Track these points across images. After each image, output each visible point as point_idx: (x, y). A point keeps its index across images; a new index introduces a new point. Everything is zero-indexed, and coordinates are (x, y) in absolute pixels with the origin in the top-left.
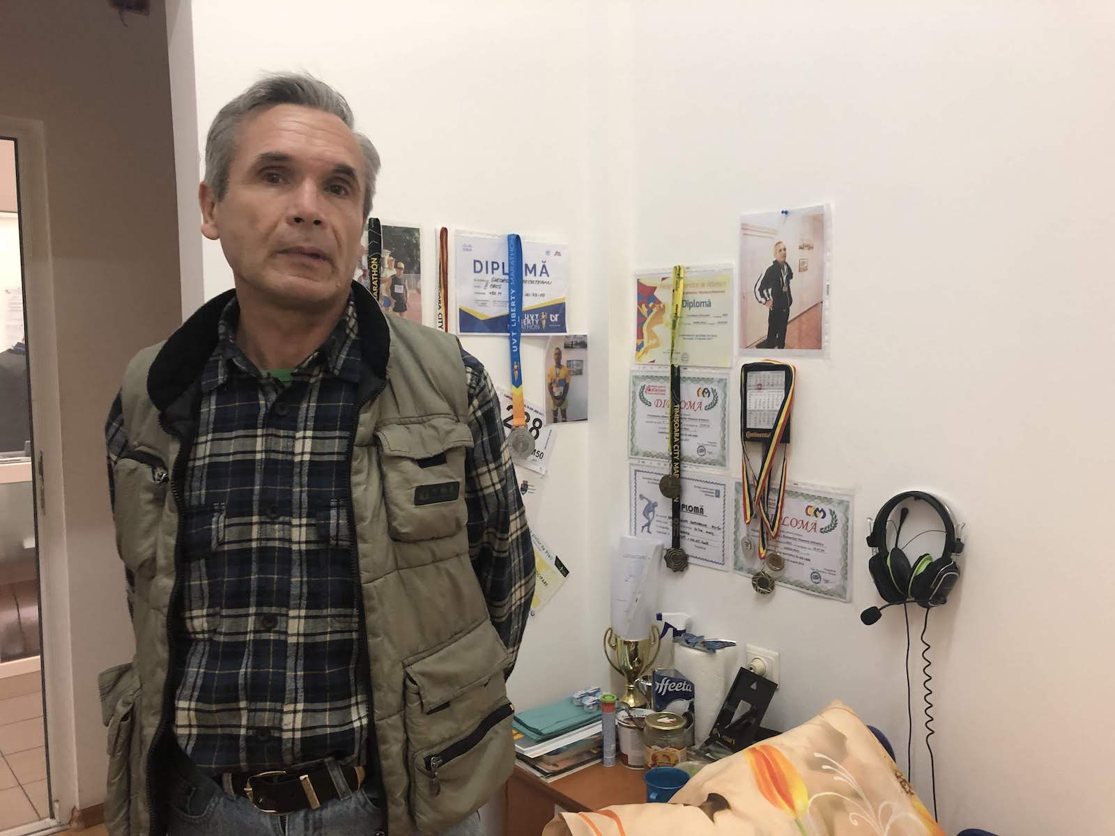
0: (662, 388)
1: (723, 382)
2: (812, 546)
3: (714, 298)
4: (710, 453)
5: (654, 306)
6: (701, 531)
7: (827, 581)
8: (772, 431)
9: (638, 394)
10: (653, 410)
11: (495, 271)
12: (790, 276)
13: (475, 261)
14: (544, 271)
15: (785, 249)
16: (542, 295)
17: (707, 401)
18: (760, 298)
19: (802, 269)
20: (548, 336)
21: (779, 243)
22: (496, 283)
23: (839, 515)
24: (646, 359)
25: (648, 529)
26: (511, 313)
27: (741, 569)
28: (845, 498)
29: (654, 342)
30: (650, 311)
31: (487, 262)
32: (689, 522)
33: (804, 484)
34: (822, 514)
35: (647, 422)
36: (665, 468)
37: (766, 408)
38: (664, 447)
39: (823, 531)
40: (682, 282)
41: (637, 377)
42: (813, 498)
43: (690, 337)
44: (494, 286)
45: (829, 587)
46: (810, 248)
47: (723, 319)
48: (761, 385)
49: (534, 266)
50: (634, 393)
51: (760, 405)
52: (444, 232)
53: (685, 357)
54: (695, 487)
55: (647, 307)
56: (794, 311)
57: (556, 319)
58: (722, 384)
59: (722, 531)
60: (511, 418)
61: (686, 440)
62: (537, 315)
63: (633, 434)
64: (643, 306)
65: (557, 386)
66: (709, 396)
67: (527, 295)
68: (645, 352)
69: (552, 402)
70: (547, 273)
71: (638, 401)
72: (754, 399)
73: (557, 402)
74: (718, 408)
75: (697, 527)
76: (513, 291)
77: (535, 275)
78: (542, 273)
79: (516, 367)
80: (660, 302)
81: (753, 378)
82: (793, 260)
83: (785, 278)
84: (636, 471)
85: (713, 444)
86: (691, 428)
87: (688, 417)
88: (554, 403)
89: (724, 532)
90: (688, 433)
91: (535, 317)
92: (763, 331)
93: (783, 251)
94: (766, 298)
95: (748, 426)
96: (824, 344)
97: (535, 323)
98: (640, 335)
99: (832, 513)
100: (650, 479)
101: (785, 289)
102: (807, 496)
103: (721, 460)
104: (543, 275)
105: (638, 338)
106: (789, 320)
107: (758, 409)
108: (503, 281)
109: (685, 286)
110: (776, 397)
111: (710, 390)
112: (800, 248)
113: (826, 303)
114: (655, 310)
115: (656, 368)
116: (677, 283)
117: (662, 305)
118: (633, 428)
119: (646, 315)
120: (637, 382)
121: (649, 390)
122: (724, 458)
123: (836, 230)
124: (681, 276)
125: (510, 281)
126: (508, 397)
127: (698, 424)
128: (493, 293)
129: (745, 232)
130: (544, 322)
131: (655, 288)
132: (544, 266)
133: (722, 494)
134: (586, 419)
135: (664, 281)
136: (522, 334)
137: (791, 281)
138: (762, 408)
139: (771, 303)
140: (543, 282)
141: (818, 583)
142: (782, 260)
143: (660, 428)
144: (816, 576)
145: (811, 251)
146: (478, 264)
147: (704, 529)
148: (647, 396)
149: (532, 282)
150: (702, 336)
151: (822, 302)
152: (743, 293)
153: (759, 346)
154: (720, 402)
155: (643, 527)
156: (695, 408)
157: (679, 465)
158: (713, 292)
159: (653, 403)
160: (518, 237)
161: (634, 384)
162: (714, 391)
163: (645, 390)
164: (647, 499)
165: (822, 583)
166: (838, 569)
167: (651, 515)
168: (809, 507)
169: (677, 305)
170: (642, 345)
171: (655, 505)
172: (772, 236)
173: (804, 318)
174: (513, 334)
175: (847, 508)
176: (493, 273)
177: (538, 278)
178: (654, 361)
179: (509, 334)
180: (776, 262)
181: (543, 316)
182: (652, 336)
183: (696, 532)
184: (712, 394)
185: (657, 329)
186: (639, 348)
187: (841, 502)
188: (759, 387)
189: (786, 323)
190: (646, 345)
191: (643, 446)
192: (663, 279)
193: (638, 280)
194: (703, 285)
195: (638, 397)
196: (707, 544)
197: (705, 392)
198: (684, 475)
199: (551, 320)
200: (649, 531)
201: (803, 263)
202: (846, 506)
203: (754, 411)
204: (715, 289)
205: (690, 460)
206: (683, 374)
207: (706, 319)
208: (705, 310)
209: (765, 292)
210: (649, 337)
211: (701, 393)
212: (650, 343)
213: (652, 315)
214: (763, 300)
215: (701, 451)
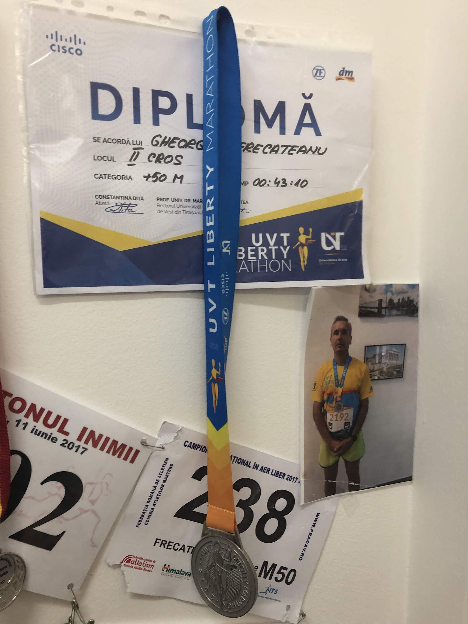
11: (162, 117)
13: (95, 87)
14: (307, 119)
16: (301, 183)
20: (309, 289)
22: (166, 150)
26: (206, 229)
31: (136, 92)
44: (159, 158)
49: (281, 108)
57: (337, 245)
60: (202, 499)
62: (285, 235)
65: (338, 408)
67: (260, 183)
69: (322, 446)
70: (314, 125)
73: (337, 445)
76: (211, 170)
77: (283, 131)
78: (301, 125)
88: (330, 449)
91: (279, 242)
97: (279, 253)
104: (304, 130)
108: (188, 145)
125: (202, 145)
126: (195, 446)
128: (158, 177)
130: (304, 252)
132: (307, 108)
134: (410, 479)
136: (239, 286)
140: (303, 150)
146: (104, 96)
149: (274, 149)
174: (212, 286)
176: (156, 122)
177: (290, 139)
179: (200, 287)
181: (302, 238)
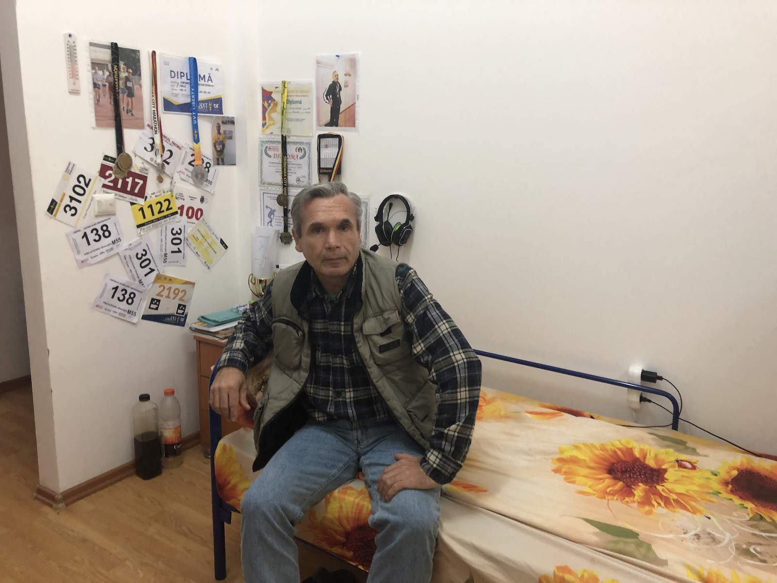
0: (277, 148)
1: (309, 144)
3: (303, 99)
4: (303, 182)
5: (271, 102)
8: (332, 169)
9: (264, 151)
10: (272, 160)
12: (340, 89)
13: (171, 71)
14: (210, 79)
15: (338, 75)
16: (209, 93)
17: (301, 154)
18: (326, 100)
19: (346, 86)
20: (213, 116)
21: (335, 72)
22: (183, 84)
24: (268, 131)
26: (192, 101)
28: (366, 201)
29: (272, 122)
30: (269, 105)
31: (178, 72)
35: (269, 166)
36: (279, 191)
37: (330, 157)
38: (279, 179)
40: (286, 89)
41: (262, 142)
43: (291, 120)
44: (182, 86)
46: (350, 75)
47: (308, 111)
49: (204, 76)
50: (262, 150)
51: (327, 155)
52: (154, 53)
53: (289, 130)
55: (267, 102)
57: (217, 107)
58: (308, 145)
60: (194, 161)
61: (290, 175)
62: (206, 104)
63: (261, 173)
64: (266, 102)
65: (219, 145)
66: (301, 152)
67: (201, 92)
68: (267, 128)
69: (216, 153)
70: (211, 80)
71: (264, 154)
72: (324, 152)
73: (219, 153)
74: (306, 158)
76: (193, 90)
77: (205, 81)
78: (208, 80)
79: (195, 132)
80: (274, 100)
81: (324, 141)
82: (342, 81)
84: (263, 193)
85: (304, 177)
86: (292, 169)
87: (291, 163)
88: (217, 154)
90: (291, 171)
91: (205, 105)
92: (327, 118)
93: (337, 77)
95: (321, 167)
96: (356, 124)
97: (205, 108)
98: (264, 118)
100: (271, 197)
101: (338, 96)
104: (209, 81)
105: (263, 120)
106: (340, 112)
108: (187, 83)
109: (288, 92)
110: (334, 151)
111: (302, 149)
112: (345, 75)
113: (357, 104)
114: (272, 105)
115: (273, 137)
116: (284, 90)
117: (275, 102)
119: (267, 107)
121: (270, 149)
123: (361, 67)
124: (286, 86)
125: (191, 84)
126: (191, 149)
127: (296, 166)
128: (182, 90)
129: (319, 65)
130: (210, 108)
131: (271, 93)
132: (210, 76)
134: (235, 164)
135: (277, 89)
136: (199, 114)
137: (341, 92)
138: (327, 157)
139: (331, 103)
140: (209, 85)
142: (336, 81)
143: (276, 169)
145: (350, 77)
146: (173, 73)
148: (269, 152)
149: (203, 85)
151: (355, 103)
152: (318, 97)
153: (326, 125)
154: (307, 155)
155: (268, 223)
156: (295, 158)
157: (287, 189)
158: (303, 96)
159: (272, 156)
160: (195, 59)
161: (262, 145)
162: (304, 149)
163: (267, 149)
164: (270, 208)
167: (272, 216)
169: (284, 102)
170: (266, 123)
171: (275, 211)
173: (347, 111)
174: (194, 113)
175: (367, 205)
176: (181, 78)
177: (206, 83)
178: (272, 133)
179: (191, 114)
180: (333, 82)
181: (210, 105)
182: (271, 118)
184: (303, 151)
185: (273, 115)
186: (264, 125)
188: (326, 146)
189: (339, 113)
190: (267, 124)
191: (268, 179)
192: (276, 88)
193: (262, 87)
194: (297, 92)
197: (300, 149)
198: (289, 193)
199: (215, 107)
200: (271, 225)
201: (347, 83)
203: (324, 159)
204: (304, 94)
205: (293, 186)
206: (288, 140)
207: (299, 110)
208: (298, 105)
209: (328, 97)
210: (269, 120)
211: (297, 150)
212: (270, 122)
213: (270, 107)
214: (328, 101)
215: (298, 181)
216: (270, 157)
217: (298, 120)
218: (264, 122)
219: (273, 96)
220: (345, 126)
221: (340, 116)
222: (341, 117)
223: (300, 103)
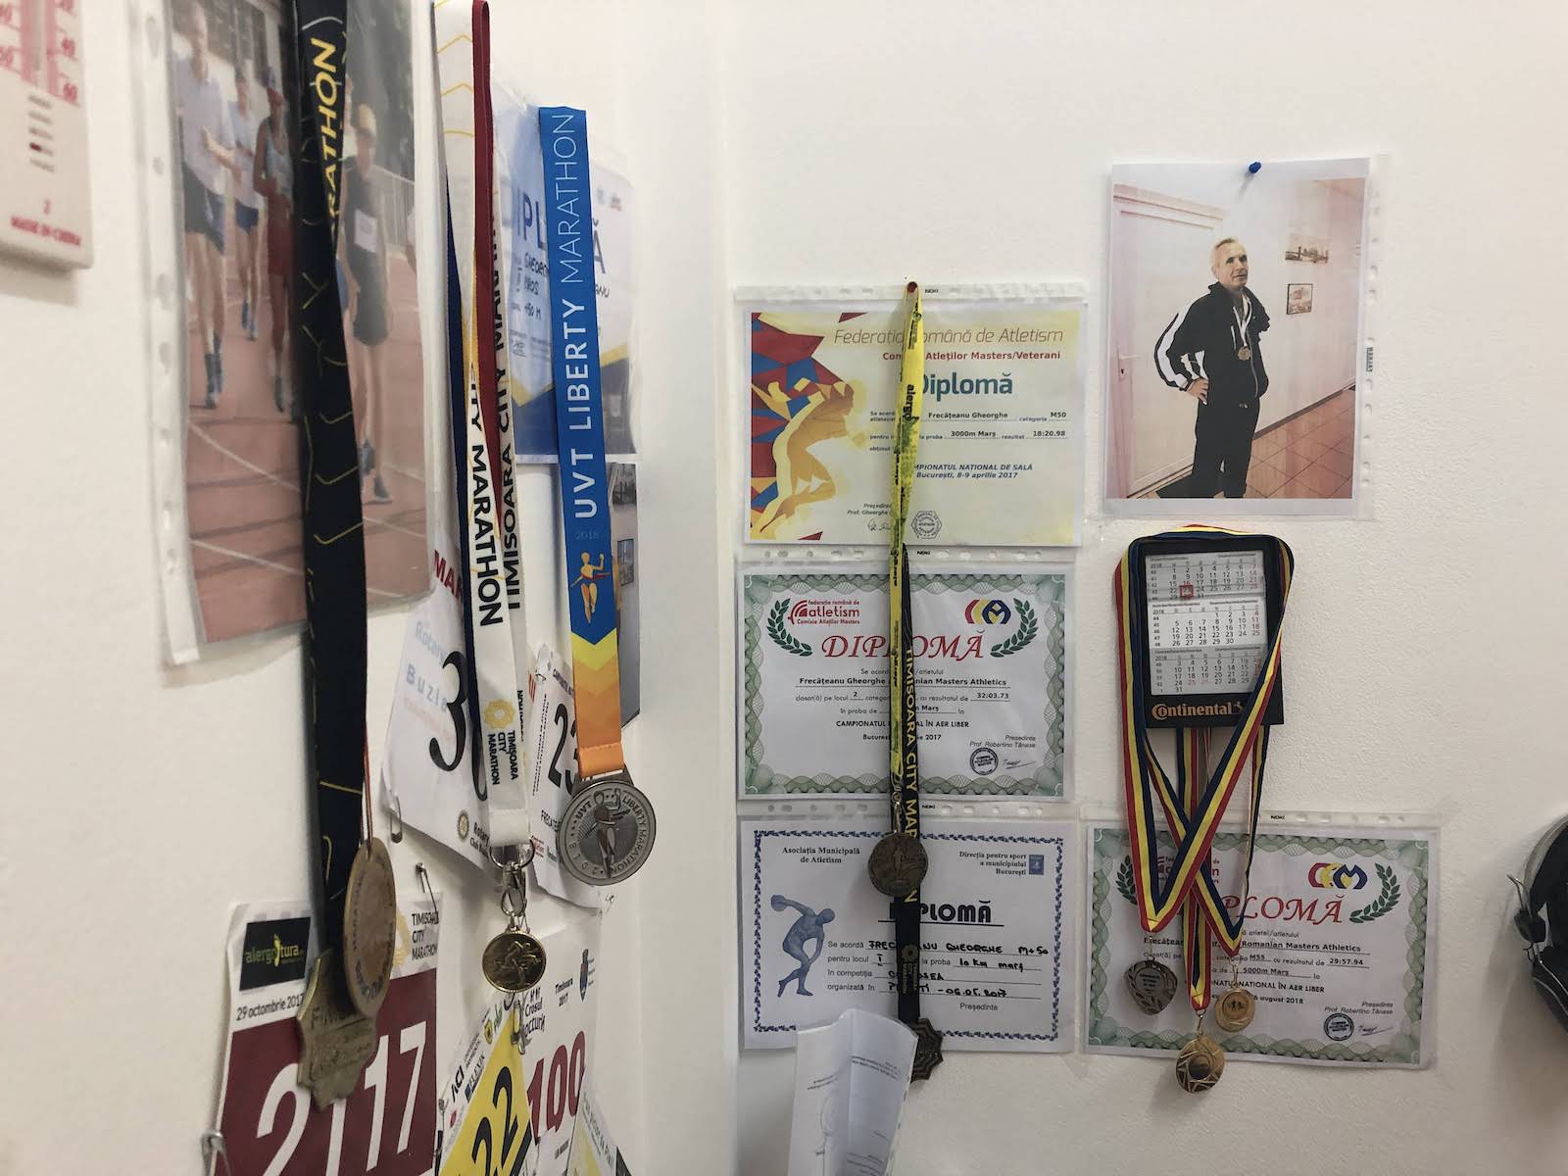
0: (847, 607)
1: (1056, 586)
2: (1326, 957)
3: (1022, 372)
4: (1013, 764)
5: (810, 390)
6: (984, 964)
7: (1369, 1031)
8: (1248, 699)
9: (763, 624)
10: (817, 665)
11: (528, 229)
12: (1260, 321)
15: (1243, 259)
18: (1171, 376)
19: (1297, 308)
21: (1229, 241)
22: (530, 275)
23: (1403, 876)
24: (790, 529)
25: (801, 985)
27: (1111, 1039)
28: (1418, 836)
29: (816, 482)
30: (797, 402)
32: (942, 946)
33: (1302, 814)
34: (1356, 878)
35: (799, 698)
36: (860, 816)
37: (1210, 643)
38: (865, 759)
39: (1355, 917)
40: (920, 324)
41: (759, 580)
42: (1331, 843)
43: (944, 471)
45: (1374, 1041)
46: (1317, 258)
47: (1053, 425)
48: (1190, 587)
50: (751, 623)
51: (1189, 636)
53: (929, 521)
54: (962, 854)
55: (786, 388)
56: (1271, 408)
58: (1047, 592)
59: (1052, 954)
61: (929, 737)
63: (752, 736)
64: (774, 387)
66: (1004, 622)
68: (785, 510)
71: (766, 642)
72: (1167, 625)
74: (1037, 651)
75: (969, 956)
80: (833, 379)
81: (1161, 573)
82: (1267, 284)
83: (1243, 329)
84: (759, 836)
85: (1024, 741)
86: (944, 705)
87: (933, 677)
89: (1056, 959)
90: (934, 718)
92: (1180, 453)
93: (1238, 264)
94: (1187, 375)
95: (1155, 691)
96: (1359, 485)
98: (762, 462)
99: (1384, 873)
100: (808, 851)
101: (1245, 354)
102: (1311, 843)
103: (1048, 778)
105: (755, 473)
106: (1257, 428)
107: (1183, 644)
109: (927, 338)
110: (1237, 615)
111: (1012, 606)
112: (1290, 257)
113: (1363, 392)
114: (816, 399)
115: (819, 554)
116: (913, 326)
117: (840, 387)
118: (751, 719)
119: (785, 413)
120: (760, 592)
121: (804, 613)
122: (1057, 773)
123: (1394, 218)
124: (920, 311)
127: (972, 692)
129: (1125, 207)
131: (815, 341)
133: (1050, 865)
135: (852, 322)
137: (1262, 335)
138: (1196, 643)
139: (1202, 386)
141: (1346, 1038)
142: (1236, 283)
143: (842, 711)
144: (1339, 1023)
145: (1321, 265)
147: (992, 959)
148: (795, 630)
150: (985, 467)
151: (1353, 388)
152: (1119, 361)
153: (1166, 493)
154: (1042, 633)
155: (783, 984)
156: (959, 652)
157: (916, 807)
158: (1021, 355)
159: (816, 649)
161: (749, 596)
162: (1022, 607)
163: (787, 614)
164: (797, 906)
165: (1357, 1036)
166: (1399, 998)
167: (810, 946)
168: (1318, 866)
169: (910, 388)
170: (772, 492)
171: (827, 916)
172: (1208, 223)
173: (1303, 423)
175: (1423, 858)
176: (526, 234)
178: (817, 536)
180: (1216, 289)
182: (806, 466)
183: (965, 969)
184: (1016, 617)
185: (821, 450)
186: (759, 501)
187: (1406, 846)
188: (1186, 593)
189: (1249, 436)
190: (785, 492)
191: (779, 761)
192: (846, 317)
193: (755, 317)
194: (986, 336)
195: (765, 632)
196: (1004, 993)
197: (995, 610)
198: (927, 826)
200: (802, 991)
201: (1299, 294)
202: (1418, 853)
203: (1171, 651)
204: (1027, 347)
205: (947, 788)
206: (918, 565)
207: (987, 425)
208: (992, 401)
209: (1185, 359)
210: (796, 474)
211: (976, 613)
212: (802, 485)
213: (807, 410)
214: (1181, 380)
215: (984, 761)
216: (807, 651)
217: (987, 470)
218: (763, 484)
219: (819, 355)
220: (1290, 494)
221: (1258, 447)
222: (1265, 456)
223: (1007, 386)
